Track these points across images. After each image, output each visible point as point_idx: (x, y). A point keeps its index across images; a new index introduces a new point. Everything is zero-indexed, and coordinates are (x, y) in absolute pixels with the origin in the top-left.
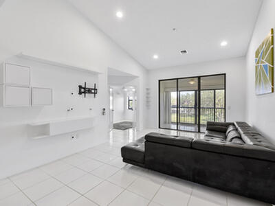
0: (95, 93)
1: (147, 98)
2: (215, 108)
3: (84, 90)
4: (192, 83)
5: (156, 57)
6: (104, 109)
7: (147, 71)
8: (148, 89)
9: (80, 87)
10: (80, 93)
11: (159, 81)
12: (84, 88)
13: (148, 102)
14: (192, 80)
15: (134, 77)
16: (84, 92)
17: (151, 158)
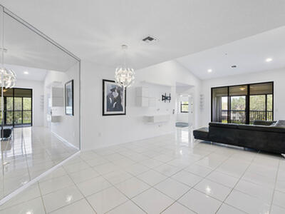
0: (170, 100)
1: (201, 102)
2: (266, 111)
3: (165, 98)
5: (210, 71)
6: (174, 110)
7: (201, 81)
8: (201, 96)
9: (163, 96)
10: (163, 100)
11: (212, 89)
13: (201, 106)
14: (242, 87)
15: (190, 87)
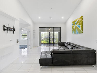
0: (14, 31)
1: (34, 34)
4: (49, 29)
5: (40, 18)
6: (18, 40)
7: (34, 23)
8: (34, 31)
9: (4, 26)
10: (4, 30)
11: (39, 28)
12: (7, 28)
14: (50, 29)
16: (7, 30)
17: (56, 60)
